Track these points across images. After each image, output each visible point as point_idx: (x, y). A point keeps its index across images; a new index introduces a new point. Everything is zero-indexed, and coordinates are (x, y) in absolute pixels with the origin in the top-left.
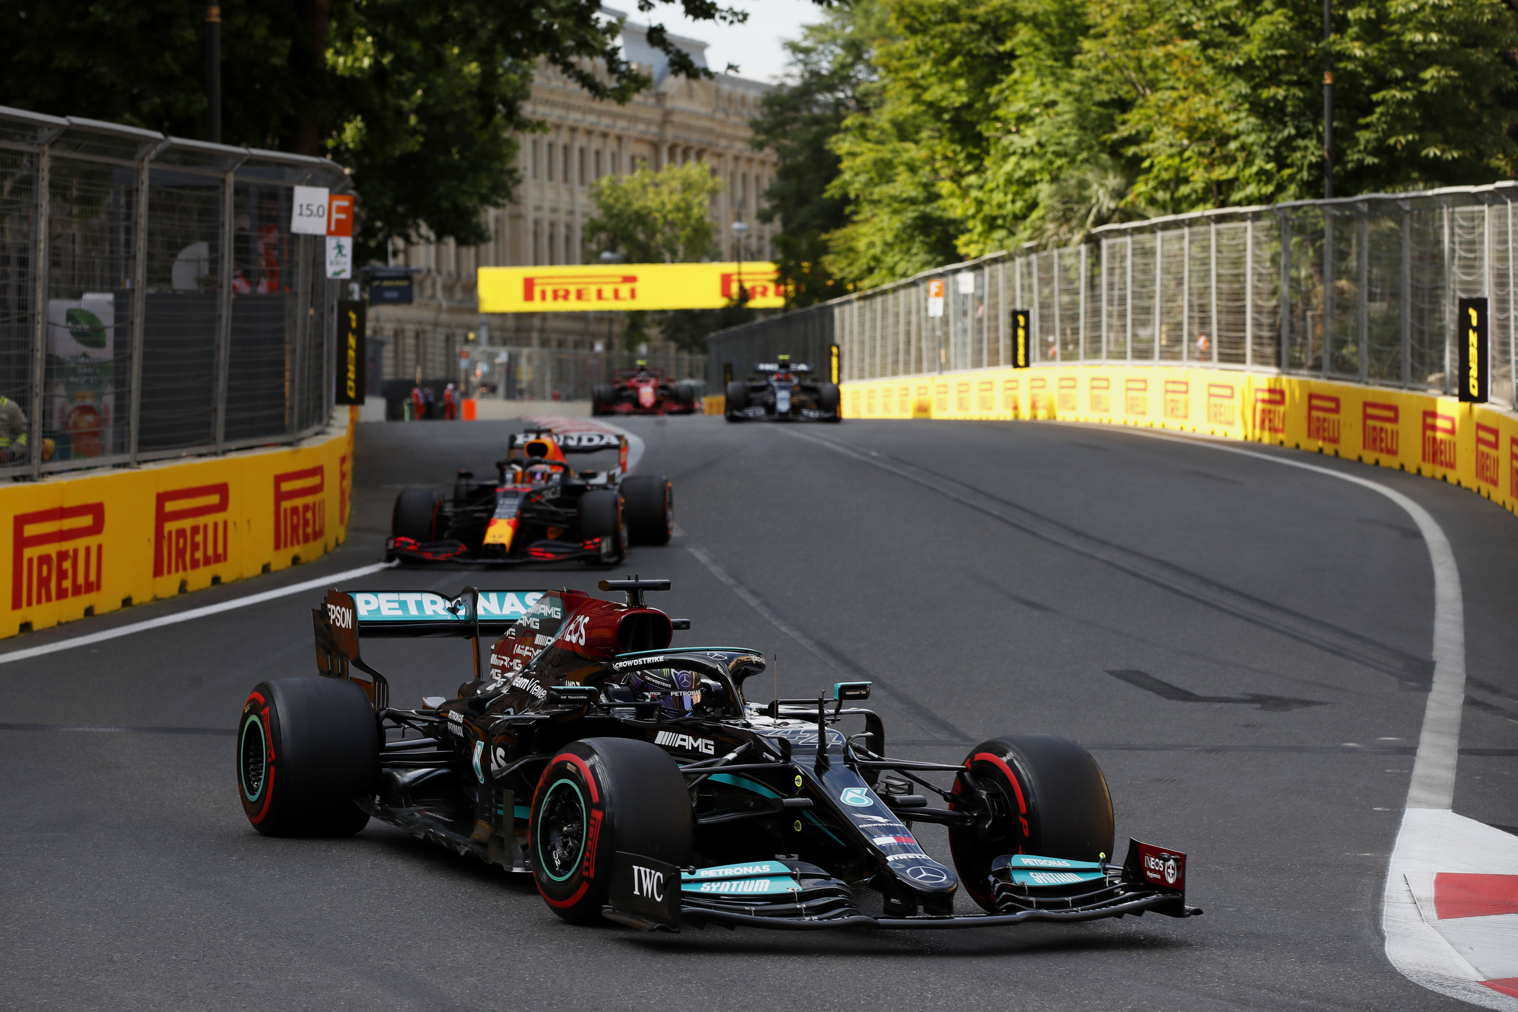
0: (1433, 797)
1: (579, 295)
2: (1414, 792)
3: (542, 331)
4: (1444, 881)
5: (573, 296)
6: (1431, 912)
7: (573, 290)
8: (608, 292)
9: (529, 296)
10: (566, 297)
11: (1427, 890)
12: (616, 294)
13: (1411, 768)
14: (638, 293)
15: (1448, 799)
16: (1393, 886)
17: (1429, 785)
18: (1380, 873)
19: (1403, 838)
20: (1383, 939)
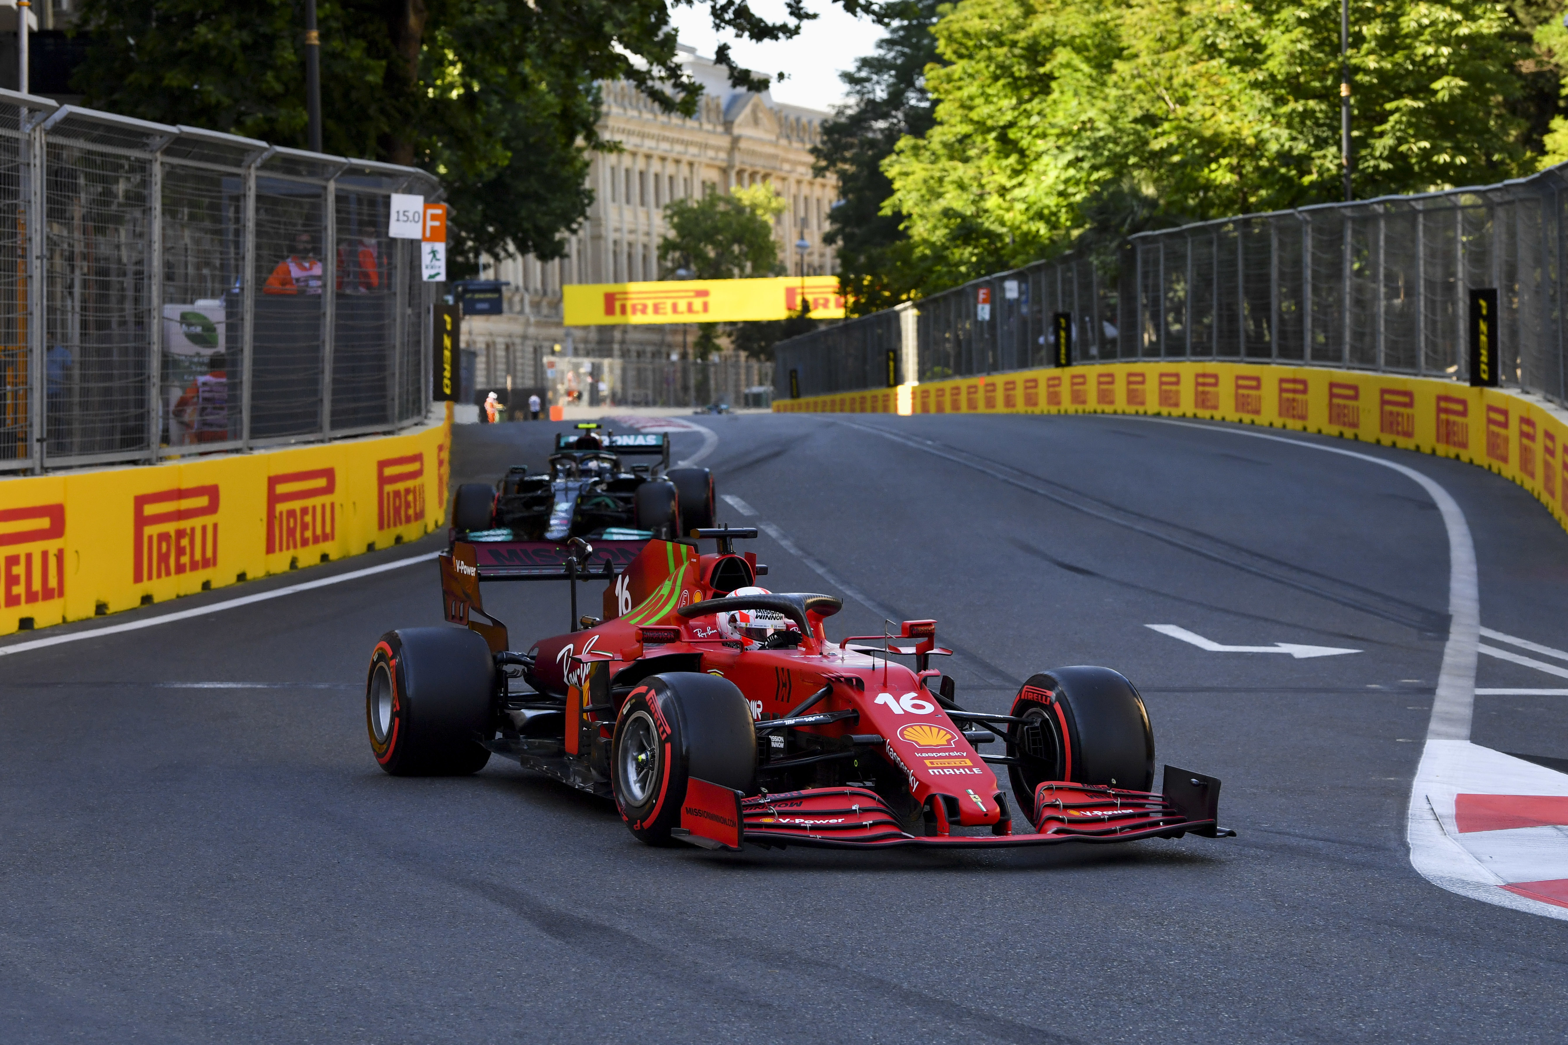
0: (1452, 730)
1: (656, 309)
2: (1433, 726)
3: (623, 342)
4: (1463, 801)
5: (650, 309)
6: (1452, 827)
7: (650, 303)
8: (682, 305)
9: (610, 310)
10: (644, 311)
11: (1447, 808)
12: (690, 309)
13: (1431, 705)
14: (711, 307)
15: (1466, 731)
16: (1416, 804)
17: (1448, 719)
18: (1404, 794)
19: (1424, 765)
20: (1408, 850)
